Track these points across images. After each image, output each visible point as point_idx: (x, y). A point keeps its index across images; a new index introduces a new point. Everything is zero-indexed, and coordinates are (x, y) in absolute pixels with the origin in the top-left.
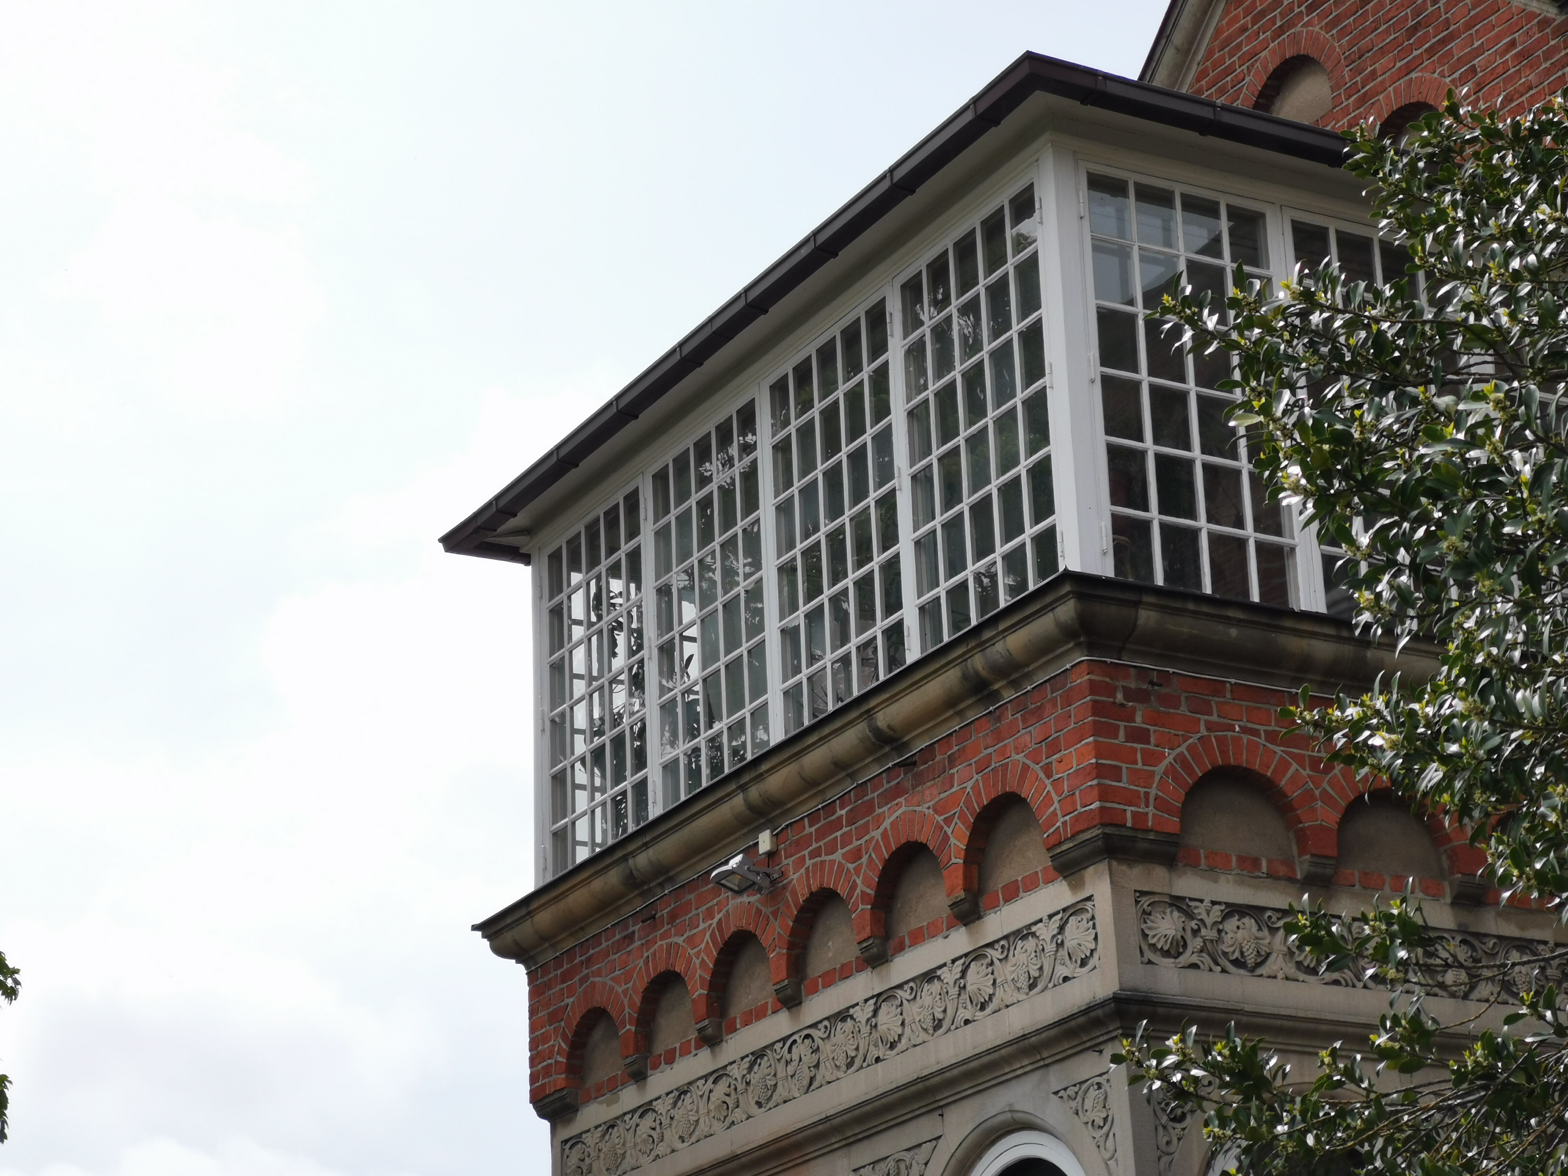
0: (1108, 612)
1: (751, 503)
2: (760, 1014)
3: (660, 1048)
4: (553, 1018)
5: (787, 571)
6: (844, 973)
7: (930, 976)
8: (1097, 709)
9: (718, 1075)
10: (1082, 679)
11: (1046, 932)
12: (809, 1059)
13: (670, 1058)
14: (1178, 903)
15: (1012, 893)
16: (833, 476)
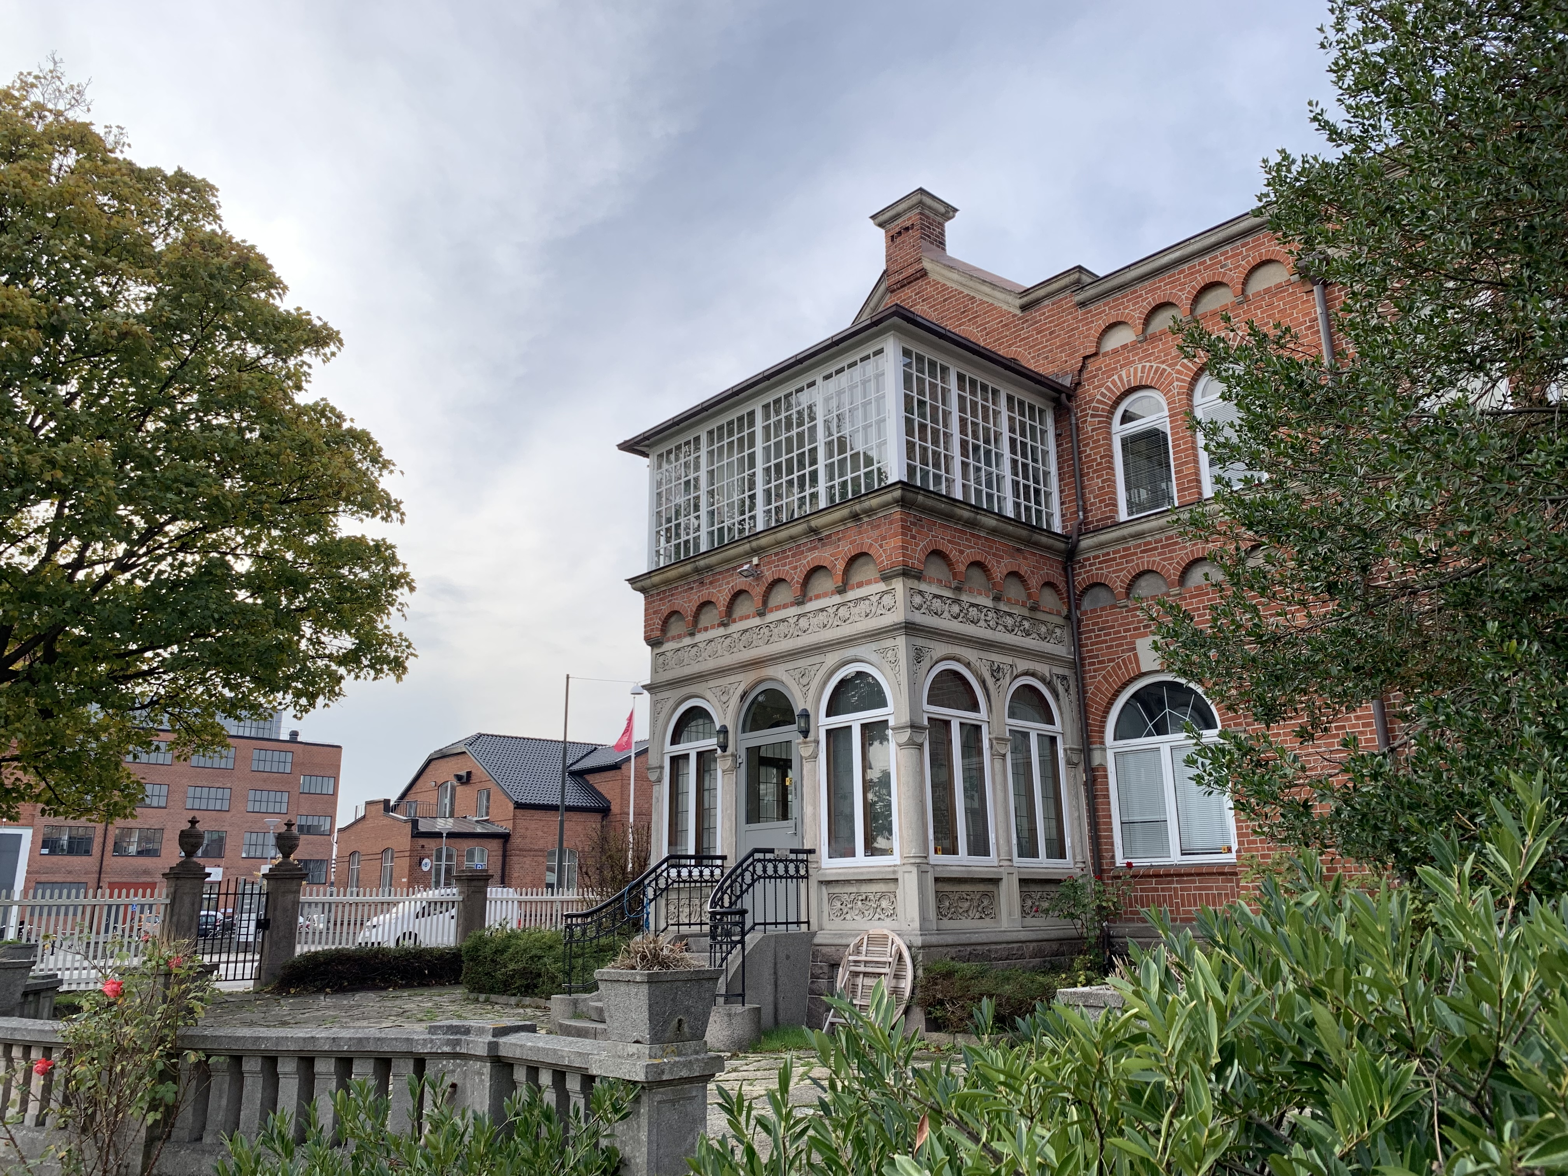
0: (910, 495)
1: (752, 444)
2: (747, 617)
3: (700, 626)
4: (655, 613)
5: (767, 470)
6: (785, 606)
7: (822, 610)
8: (903, 527)
9: (727, 637)
10: (898, 516)
11: (874, 599)
12: (767, 633)
13: (706, 629)
14: (920, 592)
15: (860, 585)
16: (789, 440)
